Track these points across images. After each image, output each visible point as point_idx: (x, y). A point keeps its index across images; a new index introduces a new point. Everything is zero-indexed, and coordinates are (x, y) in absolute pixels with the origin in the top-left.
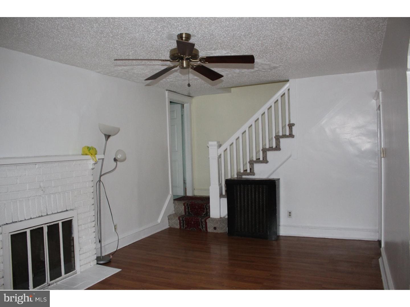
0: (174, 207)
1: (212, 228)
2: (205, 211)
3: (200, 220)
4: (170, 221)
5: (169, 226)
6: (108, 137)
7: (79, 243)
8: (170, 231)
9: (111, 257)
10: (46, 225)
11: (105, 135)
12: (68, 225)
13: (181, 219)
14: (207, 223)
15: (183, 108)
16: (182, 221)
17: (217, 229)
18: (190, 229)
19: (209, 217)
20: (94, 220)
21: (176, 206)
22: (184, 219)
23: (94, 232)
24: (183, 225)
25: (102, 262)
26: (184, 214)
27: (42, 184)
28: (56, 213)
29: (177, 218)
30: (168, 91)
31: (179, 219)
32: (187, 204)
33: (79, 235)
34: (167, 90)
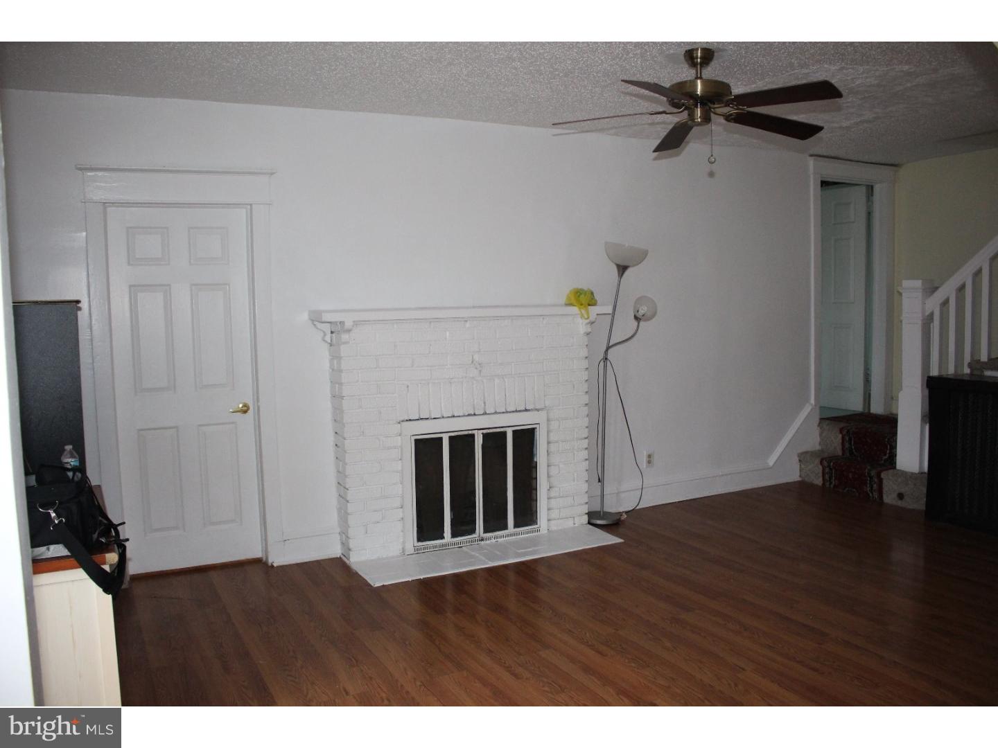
0: (821, 435)
1: (895, 495)
2: (888, 452)
3: (867, 471)
4: (803, 466)
5: (800, 476)
6: (622, 269)
7: (549, 476)
8: (801, 488)
9: (625, 516)
10: (482, 431)
11: (618, 266)
12: (526, 438)
13: (825, 463)
14: (884, 481)
15: (872, 195)
16: (827, 470)
17: (905, 497)
18: (845, 491)
19: (895, 468)
20: (586, 436)
21: (824, 435)
22: (832, 464)
23: (586, 460)
24: (830, 478)
25: (599, 522)
26: (840, 453)
27: (476, 357)
28: (503, 413)
29: (817, 461)
30: (813, 157)
31: (821, 463)
32: (848, 431)
33: (548, 460)
34: (811, 156)
